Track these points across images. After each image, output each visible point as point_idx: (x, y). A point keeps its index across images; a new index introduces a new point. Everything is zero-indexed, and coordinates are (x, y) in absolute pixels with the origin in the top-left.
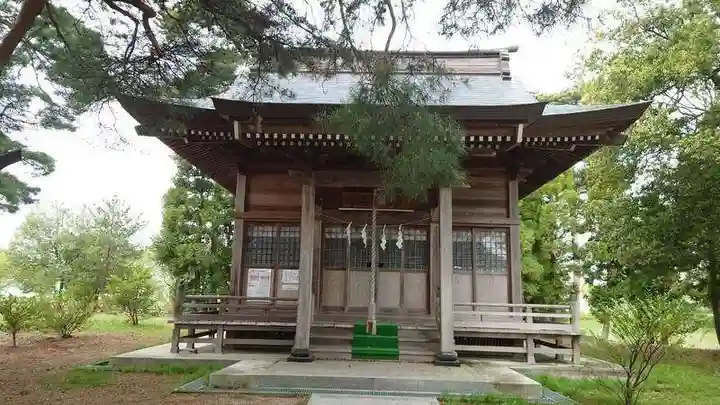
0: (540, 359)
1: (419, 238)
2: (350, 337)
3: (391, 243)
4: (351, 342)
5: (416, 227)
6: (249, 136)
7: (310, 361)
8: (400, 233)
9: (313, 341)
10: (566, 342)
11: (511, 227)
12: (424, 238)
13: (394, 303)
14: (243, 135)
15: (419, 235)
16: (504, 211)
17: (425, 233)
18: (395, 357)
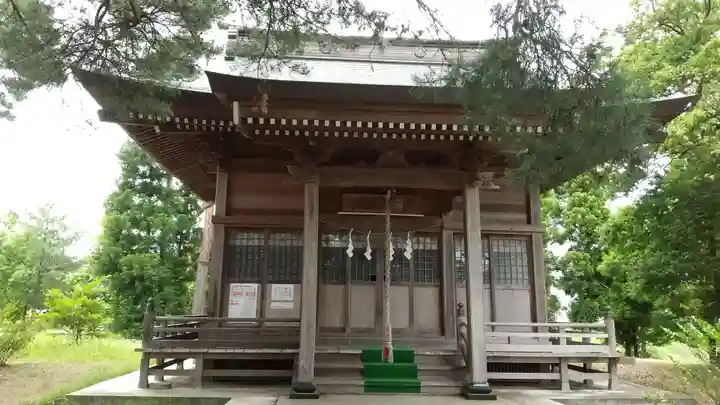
0: (575, 386)
1: (428, 247)
2: (360, 365)
3: (399, 254)
4: (363, 373)
5: (425, 234)
6: (250, 121)
7: (316, 397)
8: (409, 242)
9: (318, 372)
10: (602, 366)
11: (534, 235)
12: (435, 247)
13: (404, 323)
14: (243, 120)
15: (430, 244)
16: (524, 217)
17: (436, 242)
18: (416, 389)
